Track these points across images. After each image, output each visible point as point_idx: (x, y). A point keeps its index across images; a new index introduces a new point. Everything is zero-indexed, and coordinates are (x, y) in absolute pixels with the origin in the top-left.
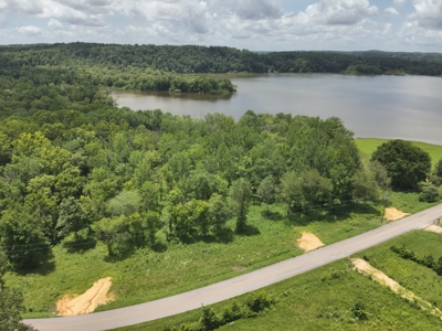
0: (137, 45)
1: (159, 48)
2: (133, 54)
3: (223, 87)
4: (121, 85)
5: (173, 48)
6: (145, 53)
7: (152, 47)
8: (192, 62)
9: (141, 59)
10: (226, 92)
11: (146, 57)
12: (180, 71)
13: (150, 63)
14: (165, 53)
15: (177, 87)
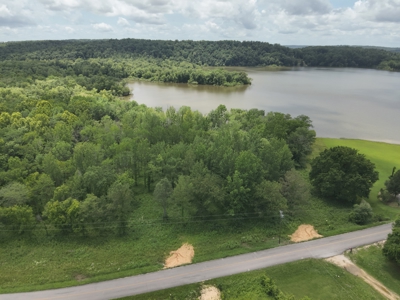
0: (177, 41)
1: (196, 43)
2: (173, 49)
3: (238, 80)
4: (148, 77)
5: (209, 43)
6: (183, 48)
7: (190, 42)
8: (224, 56)
9: (178, 53)
10: (239, 85)
11: (183, 52)
12: (212, 65)
13: (186, 57)
14: (201, 48)
15: (195, 80)
